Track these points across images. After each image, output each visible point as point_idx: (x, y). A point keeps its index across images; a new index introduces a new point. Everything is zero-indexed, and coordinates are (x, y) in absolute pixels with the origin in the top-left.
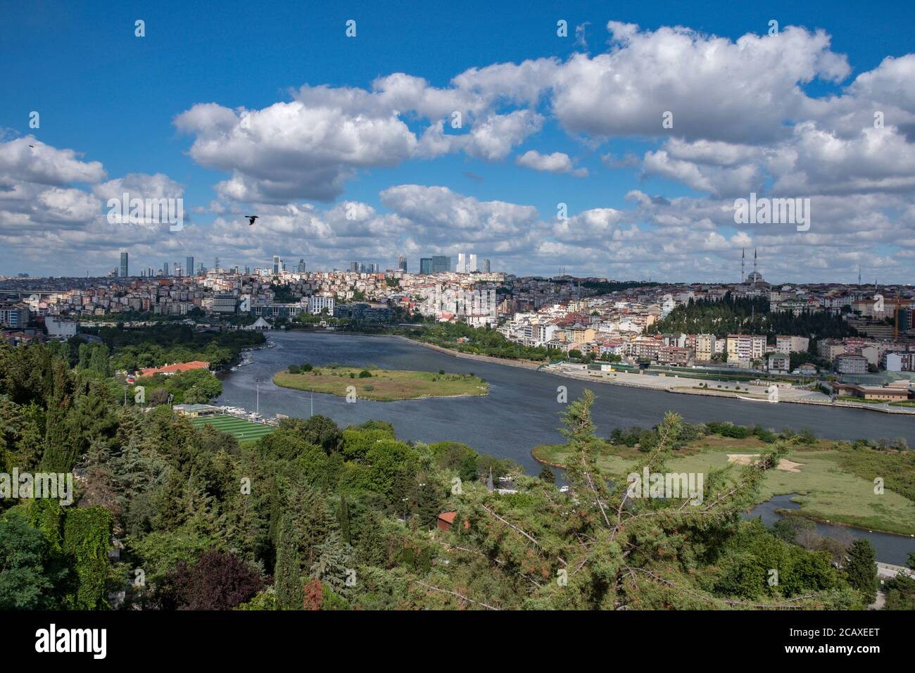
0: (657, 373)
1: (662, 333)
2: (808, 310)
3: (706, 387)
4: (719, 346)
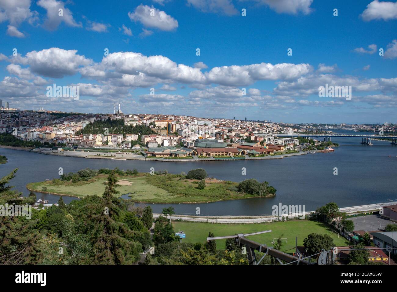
0: (81, 151)
1: (83, 134)
2: (138, 124)
3: (100, 155)
4: (105, 138)
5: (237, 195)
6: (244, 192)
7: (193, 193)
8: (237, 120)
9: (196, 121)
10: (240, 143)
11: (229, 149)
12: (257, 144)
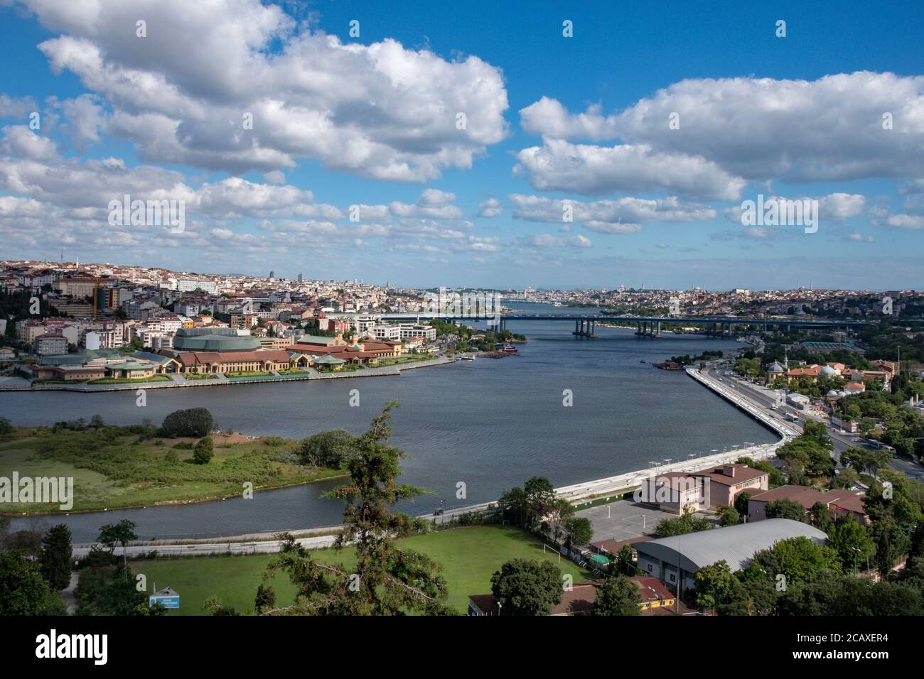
2: (8, 289)
5: (299, 473)
6: (317, 464)
7: (181, 476)
8: (281, 280)
9: (173, 281)
10: (293, 337)
11: (266, 352)
12: (336, 338)
